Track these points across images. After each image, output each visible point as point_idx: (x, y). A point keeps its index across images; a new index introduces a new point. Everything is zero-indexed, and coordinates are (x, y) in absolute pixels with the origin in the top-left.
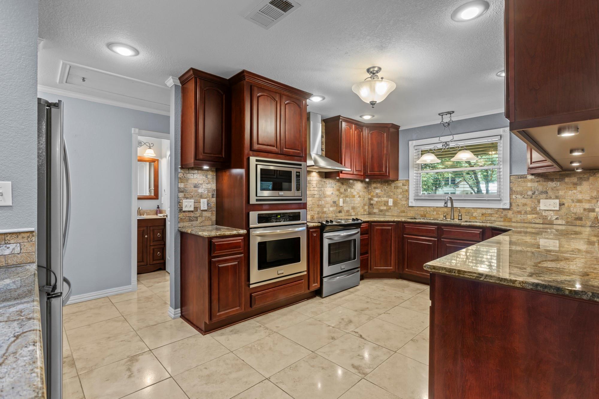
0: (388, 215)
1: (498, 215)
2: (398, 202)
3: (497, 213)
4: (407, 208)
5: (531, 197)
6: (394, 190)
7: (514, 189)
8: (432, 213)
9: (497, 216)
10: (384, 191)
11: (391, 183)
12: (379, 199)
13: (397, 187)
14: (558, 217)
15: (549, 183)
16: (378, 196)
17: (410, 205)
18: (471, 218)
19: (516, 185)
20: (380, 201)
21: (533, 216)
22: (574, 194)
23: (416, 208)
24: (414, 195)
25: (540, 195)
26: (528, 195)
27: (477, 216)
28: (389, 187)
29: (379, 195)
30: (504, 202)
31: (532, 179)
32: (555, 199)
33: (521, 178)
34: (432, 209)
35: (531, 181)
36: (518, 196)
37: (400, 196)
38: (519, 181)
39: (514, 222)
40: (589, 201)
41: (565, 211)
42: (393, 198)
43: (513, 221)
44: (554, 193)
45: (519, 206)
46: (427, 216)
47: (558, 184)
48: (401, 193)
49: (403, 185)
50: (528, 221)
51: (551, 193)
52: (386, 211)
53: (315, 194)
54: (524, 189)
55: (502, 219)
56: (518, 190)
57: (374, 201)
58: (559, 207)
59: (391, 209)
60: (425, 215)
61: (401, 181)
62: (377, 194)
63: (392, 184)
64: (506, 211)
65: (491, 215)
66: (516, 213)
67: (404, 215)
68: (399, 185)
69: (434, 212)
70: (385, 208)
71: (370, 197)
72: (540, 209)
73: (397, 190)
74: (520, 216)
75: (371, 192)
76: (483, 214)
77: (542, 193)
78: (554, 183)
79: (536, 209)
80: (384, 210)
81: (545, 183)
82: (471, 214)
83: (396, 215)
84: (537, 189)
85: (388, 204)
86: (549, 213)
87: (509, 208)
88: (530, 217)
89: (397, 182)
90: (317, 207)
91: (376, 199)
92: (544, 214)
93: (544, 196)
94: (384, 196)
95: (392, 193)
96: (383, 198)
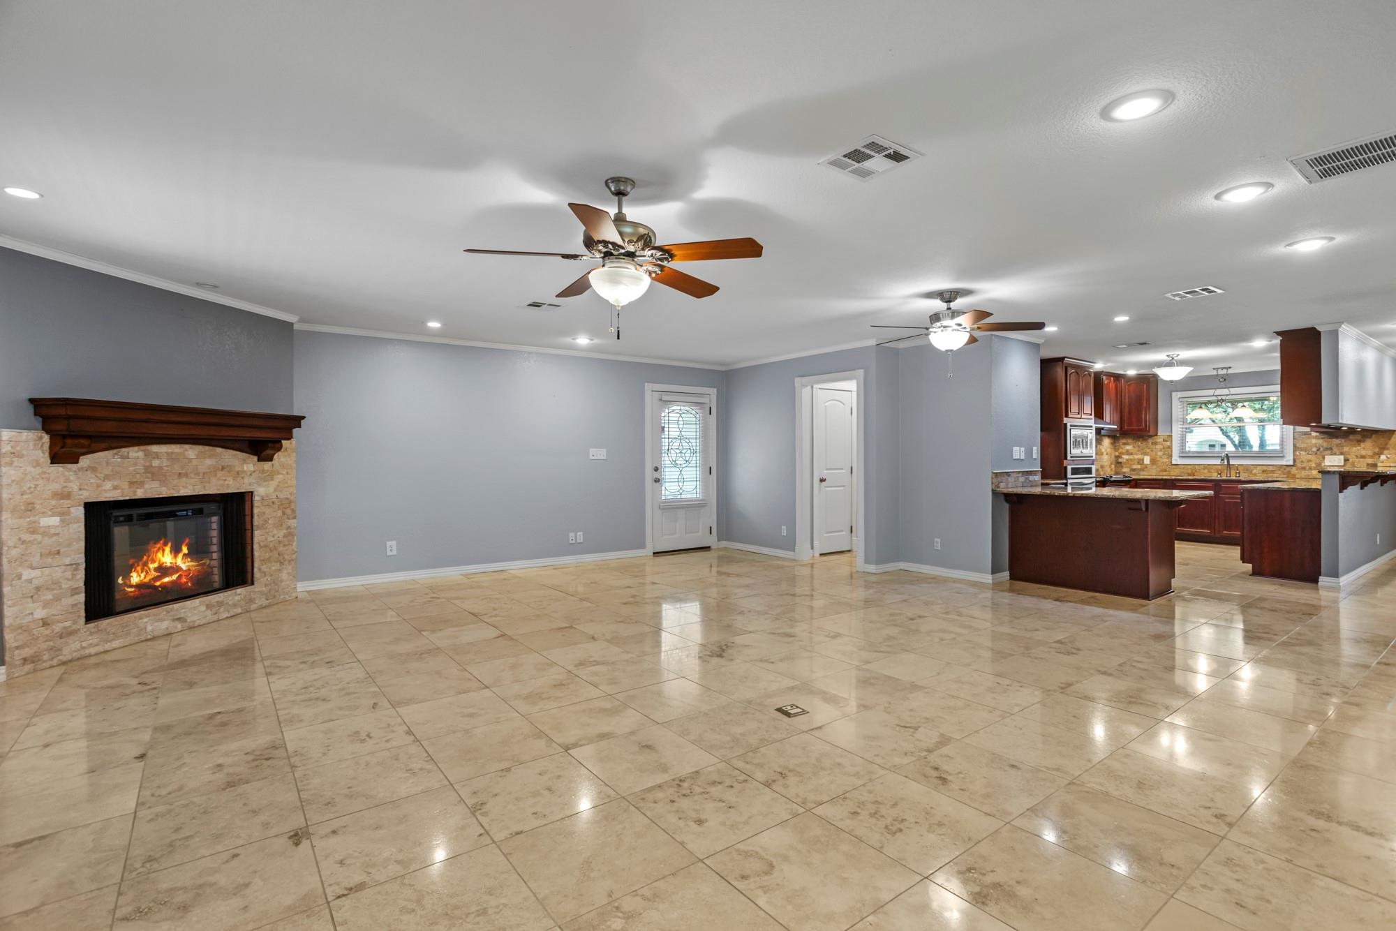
0: (1143, 474)
2: (1158, 459)
3: (1279, 469)
4: (1170, 466)
5: (1316, 454)
6: (1151, 447)
7: (1298, 445)
8: (1202, 471)
9: (1279, 472)
10: (1137, 447)
11: (1147, 438)
12: (1131, 457)
13: (1155, 443)
15: (1334, 439)
16: (1128, 453)
17: (1174, 462)
18: (1251, 475)
19: (1300, 442)
20: (1131, 460)
22: (1358, 450)
23: (1182, 467)
25: (1325, 451)
26: (1312, 452)
27: (1257, 473)
28: (1144, 443)
29: (1130, 451)
30: (1287, 458)
31: (1316, 436)
32: (1340, 455)
33: (1305, 435)
34: (1202, 466)
36: (1302, 452)
37: (1160, 454)
38: (1303, 438)
39: (1298, 478)
40: (1372, 457)
42: (1151, 456)
44: (1339, 449)
45: (1303, 462)
46: (1195, 474)
47: (1343, 441)
48: (1161, 450)
49: (1164, 441)
51: (1336, 450)
52: (1141, 470)
54: (1308, 446)
55: (1285, 476)
56: (1302, 446)
57: (1122, 459)
59: (1148, 468)
60: (1193, 474)
61: (1161, 437)
62: (1127, 451)
63: (1149, 439)
64: (1291, 468)
65: (1272, 471)
66: (1300, 469)
67: (1166, 474)
68: (1158, 441)
69: (1205, 470)
70: (1139, 467)
71: (1117, 454)
72: (1325, 465)
73: (1156, 446)
74: (1304, 472)
75: (1118, 449)
76: (1263, 471)
77: (1327, 449)
79: (1321, 465)
80: (1138, 469)
81: (1329, 440)
82: (1250, 471)
83: (1154, 474)
84: (1321, 446)
85: (1143, 462)
87: (1292, 464)
89: (1155, 437)
91: (1126, 457)
93: (1329, 452)
94: (1138, 453)
95: (1149, 450)
96: (1137, 456)
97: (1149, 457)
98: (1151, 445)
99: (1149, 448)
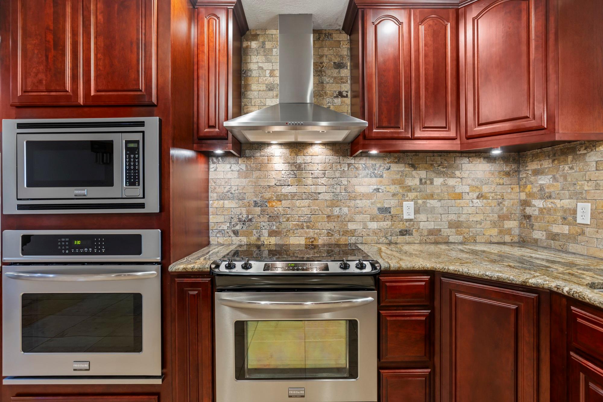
0: (573, 251)
6: (595, 175)
10: (561, 180)
11: (585, 152)
12: (549, 204)
16: (544, 194)
20: (549, 210)
28: (579, 165)
29: (547, 190)
42: (593, 201)
52: (570, 238)
53: (319, 193)
57: (533, 208)
59: (587, 233)
62: (542, 188)
63: (588, 155)
70: (566, 229)
71: (523, 196)
75: (525, 186)
80: (564, 235)
85: (575, 219)
90: (326, 220)
91: (538, 203)
94: (564, 194)
95: (590, 183)
96: (561, 200)
97: (590, 204)
98: (597, 170)
99: (590, 180)
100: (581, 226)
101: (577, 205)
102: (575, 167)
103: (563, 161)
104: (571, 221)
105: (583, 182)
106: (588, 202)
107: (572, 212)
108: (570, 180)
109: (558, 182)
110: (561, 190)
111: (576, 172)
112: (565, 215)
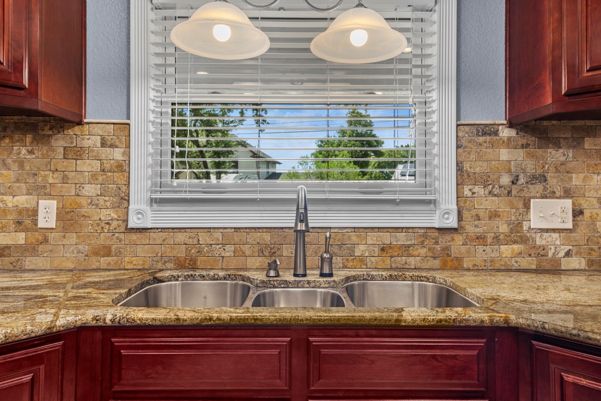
0: (31, 267)
1: (425, 250)
2: (83, 211)
3: (422, 242)
4: (122, 236)
5: (509, 193)
6: (63, 164)
7: (466, 166)
8: (218, 250)
9: (423, 251)
10: (15, 167)
11: (50, 133)
13: (75, 153)
14: (571, 247)
15: (550, 150)
17: (134, 222)
18: (350, 264)
19: (473, 156)
21: (513, 250)
23: (158, 237)
24: (149, 182)
25: (529, 186)
26: (500, 187)
27: (367, 254)
30: (443, 207)
31: (509, 139)
32: (564, 198)
33: (484, 134)
34: (218, 235)
35: (509, 143)
36: (476, 189)
37: (90, 190)
38: (480, 144)
39: (468, 270)
41: (584, 231)
42: (60, 197)
43: (465, 266)
44: (562, 180)
45: (479, 220)
46: (198, 263)
47: (571, 155)
48: (94, 176)
49: (103, 144)
50: (503, 263)
51: (555, 181)
52: (26, 250)
54: (491, 168)
55: (437, 263)
56: (477, 170)
58: (573, 221)
59: (51, 240)
60: (191, 260)
61: (97, 129)
63: (55, 137)
64: (448, 237)
65: (406, 249)
66: (472, 240)
67: (109, 264)
68: (87, 143)
69: (227, 247)
70: (21, 238)
72: (530, 228)
73: (79, 162)
74: (481, 251)
76: (383, 250)
77: (535, 179)
78: (561, 151)
79: (522, 227)
80: (17, 247)
81: (540, 152)
82: (348, 249)
83: (71, 266)
84: (522, 169)
85: (35, 222)
86: (549, 239)
87: (455, 225)
88: (507, 250)
89: (77, 129)
92: (539, 242)
93: (539, 188)
94: (18, 188)
95: (56, 175)
96: (14, 196)
97: (56, 201)
98: (65, 158)
99: (57, 170)
100: (44, 231)
101: (38, 203)
102: (36, 152)
103: (18, 141)
104: (30, 226)
105: (46, 173)
106: (54, 199)
107: (30, 213)
108: (28, 168)
109: (9, 169)
110: (14, 182)
111: (37, 158)
112: (20, 217)
